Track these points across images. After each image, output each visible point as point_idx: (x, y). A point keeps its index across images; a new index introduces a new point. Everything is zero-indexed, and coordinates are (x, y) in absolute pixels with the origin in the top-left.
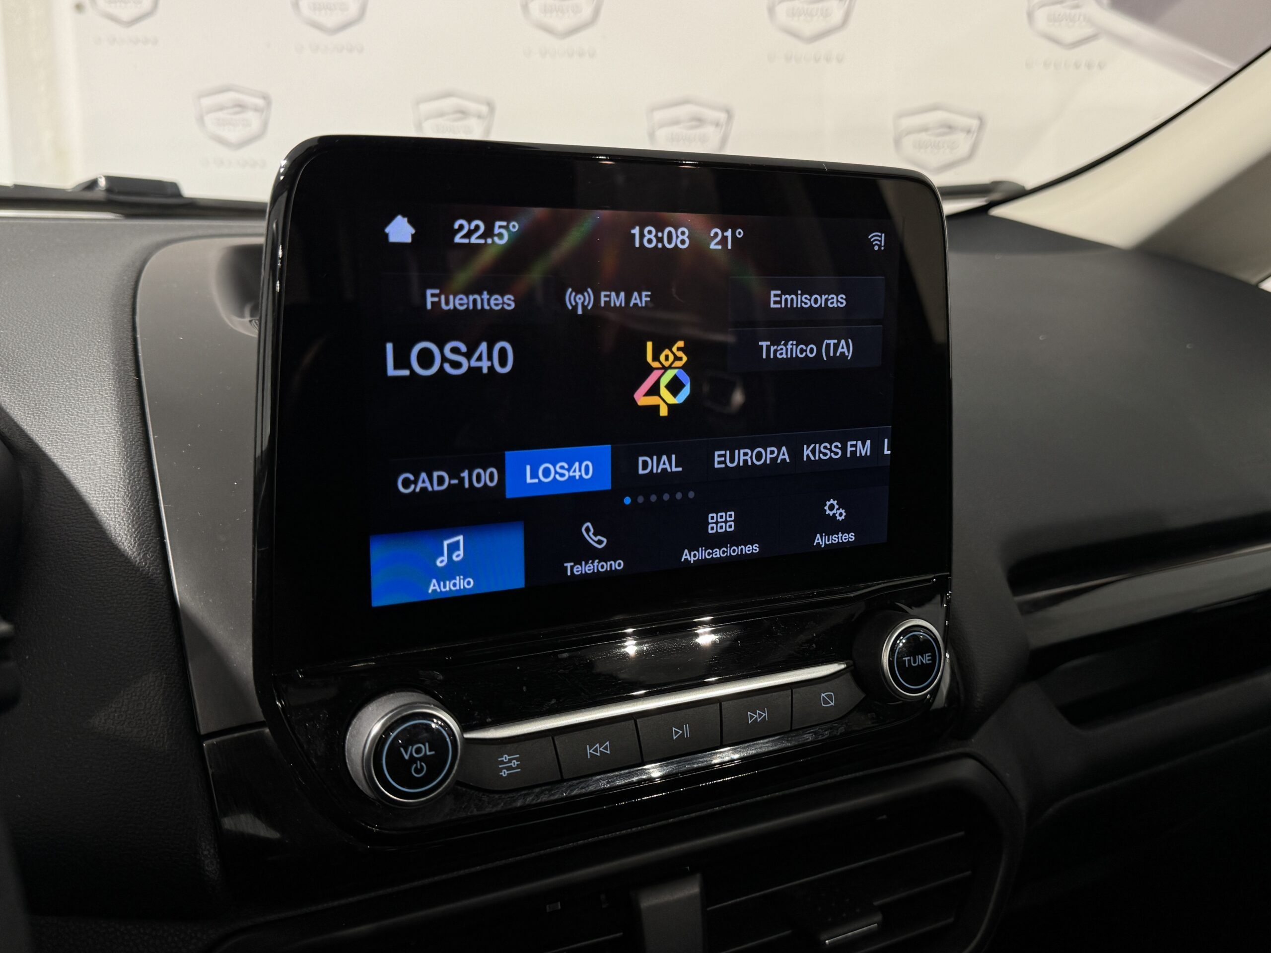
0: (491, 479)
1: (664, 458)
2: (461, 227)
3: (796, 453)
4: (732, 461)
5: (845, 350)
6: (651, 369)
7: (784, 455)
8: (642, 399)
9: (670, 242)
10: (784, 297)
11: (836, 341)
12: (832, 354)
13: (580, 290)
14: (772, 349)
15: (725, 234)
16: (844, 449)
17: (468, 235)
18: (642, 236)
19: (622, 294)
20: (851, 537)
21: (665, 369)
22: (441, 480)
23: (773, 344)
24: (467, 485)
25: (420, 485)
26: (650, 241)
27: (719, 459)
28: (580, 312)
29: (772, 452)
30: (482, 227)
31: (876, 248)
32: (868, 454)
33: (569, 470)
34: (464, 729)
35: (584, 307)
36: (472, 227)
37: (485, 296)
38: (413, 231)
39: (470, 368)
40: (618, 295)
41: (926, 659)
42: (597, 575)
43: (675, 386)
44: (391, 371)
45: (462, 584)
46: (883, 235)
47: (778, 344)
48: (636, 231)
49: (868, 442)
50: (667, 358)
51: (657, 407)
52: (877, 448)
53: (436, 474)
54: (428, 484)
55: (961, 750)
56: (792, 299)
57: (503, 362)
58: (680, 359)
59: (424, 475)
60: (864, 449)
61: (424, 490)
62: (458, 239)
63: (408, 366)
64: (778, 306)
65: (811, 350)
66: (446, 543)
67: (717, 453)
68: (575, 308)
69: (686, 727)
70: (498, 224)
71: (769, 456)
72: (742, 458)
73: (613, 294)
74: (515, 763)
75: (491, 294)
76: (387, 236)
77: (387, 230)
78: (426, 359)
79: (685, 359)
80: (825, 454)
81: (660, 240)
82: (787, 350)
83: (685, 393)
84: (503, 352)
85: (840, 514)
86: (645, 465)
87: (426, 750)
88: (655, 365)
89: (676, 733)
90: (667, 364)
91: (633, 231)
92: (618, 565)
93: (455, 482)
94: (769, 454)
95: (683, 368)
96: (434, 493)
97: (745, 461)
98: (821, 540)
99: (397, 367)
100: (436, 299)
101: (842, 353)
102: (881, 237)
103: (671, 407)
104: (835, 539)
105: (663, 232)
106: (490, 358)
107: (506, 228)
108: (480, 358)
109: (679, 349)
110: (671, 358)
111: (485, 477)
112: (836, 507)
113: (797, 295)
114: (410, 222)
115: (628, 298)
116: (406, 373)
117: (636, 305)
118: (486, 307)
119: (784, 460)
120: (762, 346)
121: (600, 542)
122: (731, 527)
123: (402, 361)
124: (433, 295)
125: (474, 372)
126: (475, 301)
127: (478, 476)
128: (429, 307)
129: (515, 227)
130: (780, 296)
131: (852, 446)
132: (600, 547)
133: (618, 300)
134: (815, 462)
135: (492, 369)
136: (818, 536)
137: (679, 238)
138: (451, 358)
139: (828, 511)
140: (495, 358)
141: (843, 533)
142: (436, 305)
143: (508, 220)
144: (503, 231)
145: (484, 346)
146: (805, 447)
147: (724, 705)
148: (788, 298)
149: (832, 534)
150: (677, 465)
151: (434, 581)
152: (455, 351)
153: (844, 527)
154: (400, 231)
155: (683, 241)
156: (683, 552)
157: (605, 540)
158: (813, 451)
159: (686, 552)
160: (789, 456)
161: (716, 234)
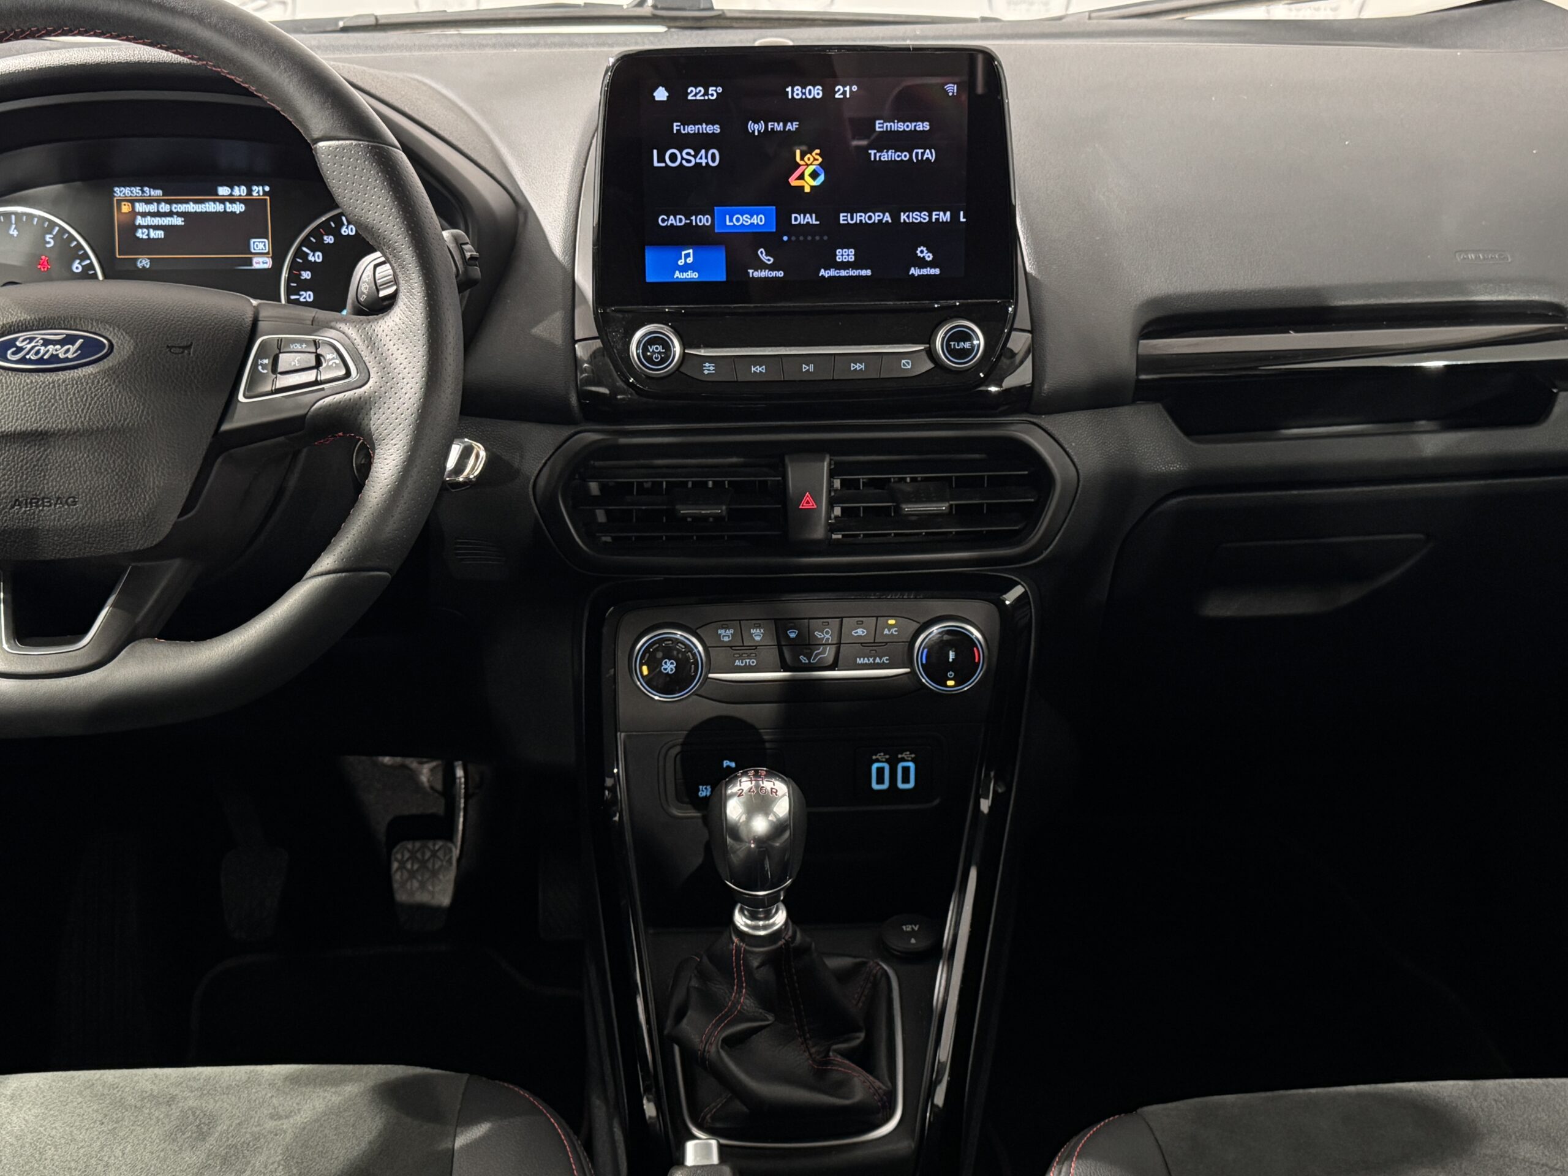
0: (707, 222)
1: (808, 215)
2: (692, 91)
3: (896, 217)
4: (852, 219)
5: (930, 156)
6: (799, 166)
7: (887, 218)
8: (794, 182)
9: (810, 94)
10: (885, 125)
11: (922, 150)
12: (920, 158)
13: (756, 122)
14: (878, 155)
15: (845, 89)
16: (930, 216)
17: (695, 95)
18: (793, 92)
19: (781, 124)
20: (937, 271)
21: (807, 165)
22: (681, 220)
23: (878, 152)
24: (694, 224)
25: (670, 222)
26: (798, 95)
27: (843, 218)
28: (756, 134)
29: (879, 216)
30: (703, 91)
31: (950, 94)
32: (949, 220)
33: (750, 219)
35: (759, 131)
36: (697, 91)
37: (704, 125)
38: (667, 94)
39: (696, 163)
40: (778, 125)
41: (968, 345)
42: (766, 279)
43: (814, 175)
44: (656, 164)
45: (692, 275)
46: (956, 86)
47: (882, 152)
48: (789, 89)
49: (948, 213)
50: (809, 159)
51: (803, 187)
52: (955, 217)
53: (678, 217)
54: (674, 222)
56: (891, 126)
57: (713, 160)
58: (817, 160)
59: (672, 217)
60: (945, 217)
61: (672, 224)
62: (690, 97)
63: (664, 161)
64: (881, 130)
65: (905, 156)
66: (683, 253)
67: (842, 215)
68: (754, 131)
69: (812, 367)
70: (711, 89)
71: (877, 218)
72: (859, 218)
73: (776, 124)
74: (712, 368)
75: (707, 124)
76: (654, 97)
77: (654, 94)
78: (673, 158)
79: (820, 160)
80: (917, 219)
81: (804, 94)
82: (888, 156)
83: (821, 179)
84: (713, 155)
85: (929, 257)
86: (796, 219)
87: (660, 348)
88: (802, 163)
89: (804, 367)
90: (809, 163)
91: (787, 90)
92: (780, 274)
93: (688, 221)
94: (876, 217)
95: (820, 165)
96: (677, 226)
97: (861, 221)
98: (914, 272)
99: (659, 162)
100: (678, 128)
101: (928, 158)
102: (952, 88)
103: (812, 187)
104: (925, 271)
105: (805, 89)
106: (706, 158)
107: (716, 91)
108: (701, 158)
109: (817, 154)
110: (812, 159)
111: (704, 220)
112: (925, 252)
113: (894, 123)
114: (666, 90)
115: (785, 126)
116: (663, 165)
117: (789, 130)
118: (705, 132)
119: (887, 221)
120: (870, 154)
121: (769, 260)
122: (852, 259)
123: (661, 159)
124: (677, 126)
125: (698, 165)
126: (699, 128)
127: (700, 219)
128: (675, 132)
129: (720, 90)
130: (882, 124)
131: (936, 215)
132: (769, 263)
133: (779, 127)
134: (909, 223)
135: (707, 163)
136: (913, 269)
137: (816, 92)
138: (686, 158)
139: (919, 254)
140: (709, 158)
141: (931, 268)
142: (679, 131)
143: (717, 87)
144: (714, 92)
145: (703, 152)
146: (902, 214)
147: (836, 357)
148: (889, 124)
149: (923, 268)
150: (816, 220)
151: (677, 272)
152: (688, 154)
153: (931, 264)
154: (661, 94)
155: (818, 94)
156: (820, 270)
157: (772, 260)
158: (908, 217)
159: (822, 270)
160: (892, 219)
161: (839, 90)
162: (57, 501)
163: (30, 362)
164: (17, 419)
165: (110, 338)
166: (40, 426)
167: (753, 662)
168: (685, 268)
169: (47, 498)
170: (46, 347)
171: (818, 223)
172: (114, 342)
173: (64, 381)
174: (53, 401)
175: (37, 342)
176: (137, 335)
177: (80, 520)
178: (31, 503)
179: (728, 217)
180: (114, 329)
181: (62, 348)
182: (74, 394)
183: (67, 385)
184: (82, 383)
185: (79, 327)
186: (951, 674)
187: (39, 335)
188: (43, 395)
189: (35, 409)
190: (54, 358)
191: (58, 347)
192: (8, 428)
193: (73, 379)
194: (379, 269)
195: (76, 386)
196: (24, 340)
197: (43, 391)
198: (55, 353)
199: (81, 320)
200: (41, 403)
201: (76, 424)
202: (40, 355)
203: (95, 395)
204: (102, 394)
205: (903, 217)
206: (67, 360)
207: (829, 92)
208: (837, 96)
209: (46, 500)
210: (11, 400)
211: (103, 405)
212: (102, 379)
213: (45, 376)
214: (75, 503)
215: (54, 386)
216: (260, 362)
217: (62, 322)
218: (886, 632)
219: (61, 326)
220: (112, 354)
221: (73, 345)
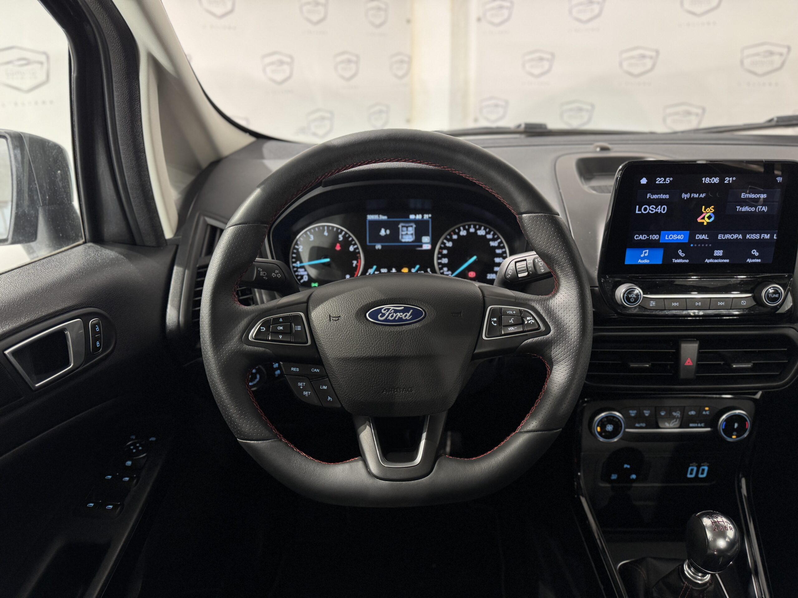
2: (658, 180)
3: (744, 236)
4: (724, 237)
6: (703, 213)
8: (699, 220)
11: (761, 207)
12: (760, 210)
13: (686, 193)
14: (740, 208)
15: (730, 179)
16: (760, 236)
17: (660, 181)
18: (705, 180)
19: (698, 194)
20: (759, 261)
21: (707, 213)
22: (645, 237)
23: (741, 207)
24: (651, 238)
25: (640, 238)
26: (707, 181)
27: (720, 237)
28: (685, 199)
29: (737, 236)
30: (663, 179)
31: (779, 182)
32: (769, 238)
33: (677, 237)
34: (644, 294)
35: (687, 198)
36: (661, 179)
37: (662, 195)
38: (647, 181)
40: (696, 195)
41: (777, 296)
42: (681, 263)
43: (709, 217)
44: (637, 212)
45: (646, 261)
46: (781, 178)
47: (743, 207)
48: (704, 179)
49: (769, 235)
50: (708, 210)
51: (703, 223)
52: (772, 237)
54: (641, 238)
55: (791, 326)
56: (748, 196)
58: (712, 210)
59: (641, 236)
60: (767, 236)
61: (641, 239)
62: (657, 182)
63: (641, 211)
64: (744, 197)
65: (753, 209)
66: (644, 251)
67: (719, 235)
68: (684, 198)
69: (700, 303)
70: (667, 178)
71: (736, 237)
72: (727, 237)
73: (695, 194)
74: (654, 304)
75: (663, 195)
77: (641, 181)
78: (645, 209)
79: (713, 210)
80: (754, 237)
82: (745, 209)
83: (712, 219)
84: (664, 208)
85: (757, 254)
86: (698, 237)
87: (634, 296)
88: (705, 212)
89: (697, 304)
90: (708, 212)
91: (703, 179)
92: (687, 261)
93: (648, 237)
94: (735, 236)
95: (713, 213)
96: (643, 240)
97: (728, 238)
98: (749, 261)
99: (639, 211)
100: (650, 196)
101: (763, 210)
102: (781, 179)
103: (708, 223)
104: (754, 261)
105: (711, 179)
106: (661, 209)
107: (669, 179)
108: (658, 209)
109: (712, 208)
110: (709, 210)
111: (656, 237)
112: (756, 252)
113: (750, 194)
114: (646, 179)
115: (699, 195)
117: (701, 197)
118: (662, 198)
119: (740, 238)
120: (737, 208)
121: (683, 255)
122: (721, 255)
124: (649, 195)
125: (656, 212)
126: (659, 196)
127: (654, 237)
128: (648, 198)
129: (671, 179)
130: (745, 195)
131: (763, 236)
132: (683, 256)
133: (696, 196)
134: (750, 239)
135: (661, 212)
136: (748, 259)
137: (716, 180)
138: (651, 209)
139: (753, 253)
140: (662, 210)
141: (757, 259)
142: (650, 197)
143: (670, 178)
144: (668, 180)
145: (660, 207)
146: (747, 235)
147: (712, 299)
148: (748, 195)
149: (753, 259)
150: (707, 237)
151: (640, 260)
152: (653, 208)
153: (757, 258)
154: (644, 181)
155: (717, 181)
156: (706, 259)
157: (684, 255)
158: (750, 236)
159: (707, 260)
160: (742, 237)
161: (727, 179)
162: (404, 389)
163: (389, 321)
164: (386, 350)
165: (424, 309)
166: (397, 354)
167: (644, 425)
168: (643, 259)
169: (399, 388)
170: (396, 314)
171: (708, 238)
172: (426, 311)
173: (406, 331)
174: (402, 341)
175: (391, 311)
176: (437, 307)
177: (414, 399)
178: (391, 390)
179: (666, 236)
180: (426, 305)
181: (403, 314)
182: (411, 337)
183: (408, 333)
184: (415, 332)
185: (409, 303)
186: (735, 433)
187: (391, 307)
188: (397, 338)
189: (394, 345)
190: (400, 319)
191: (402, 314)
192: (382, 355)
193: (410, 330)
194: (517, 264)
195: (412, 334)
196: (385, 310)
197: (397, 336)
198: (400, 317)
199: (410, 300)
200: (396, 342)
201: (413, 353)
202: (393, 318)
203: (421, 338)
204: (424, 338)
205: (748, 236)
206: (406, 320)
207: (722, 180)
208: (726, 182)
209: (398, 389)
210: (382, 340)
212: (424, 330)
213: (397, 328)
214: (411, 391)
215: (402, 333)
216: (492, 319)
217: (401, 300)
218: (704, 413)
219: (401, 302)
220: (426, 317)
221: (408, 313)
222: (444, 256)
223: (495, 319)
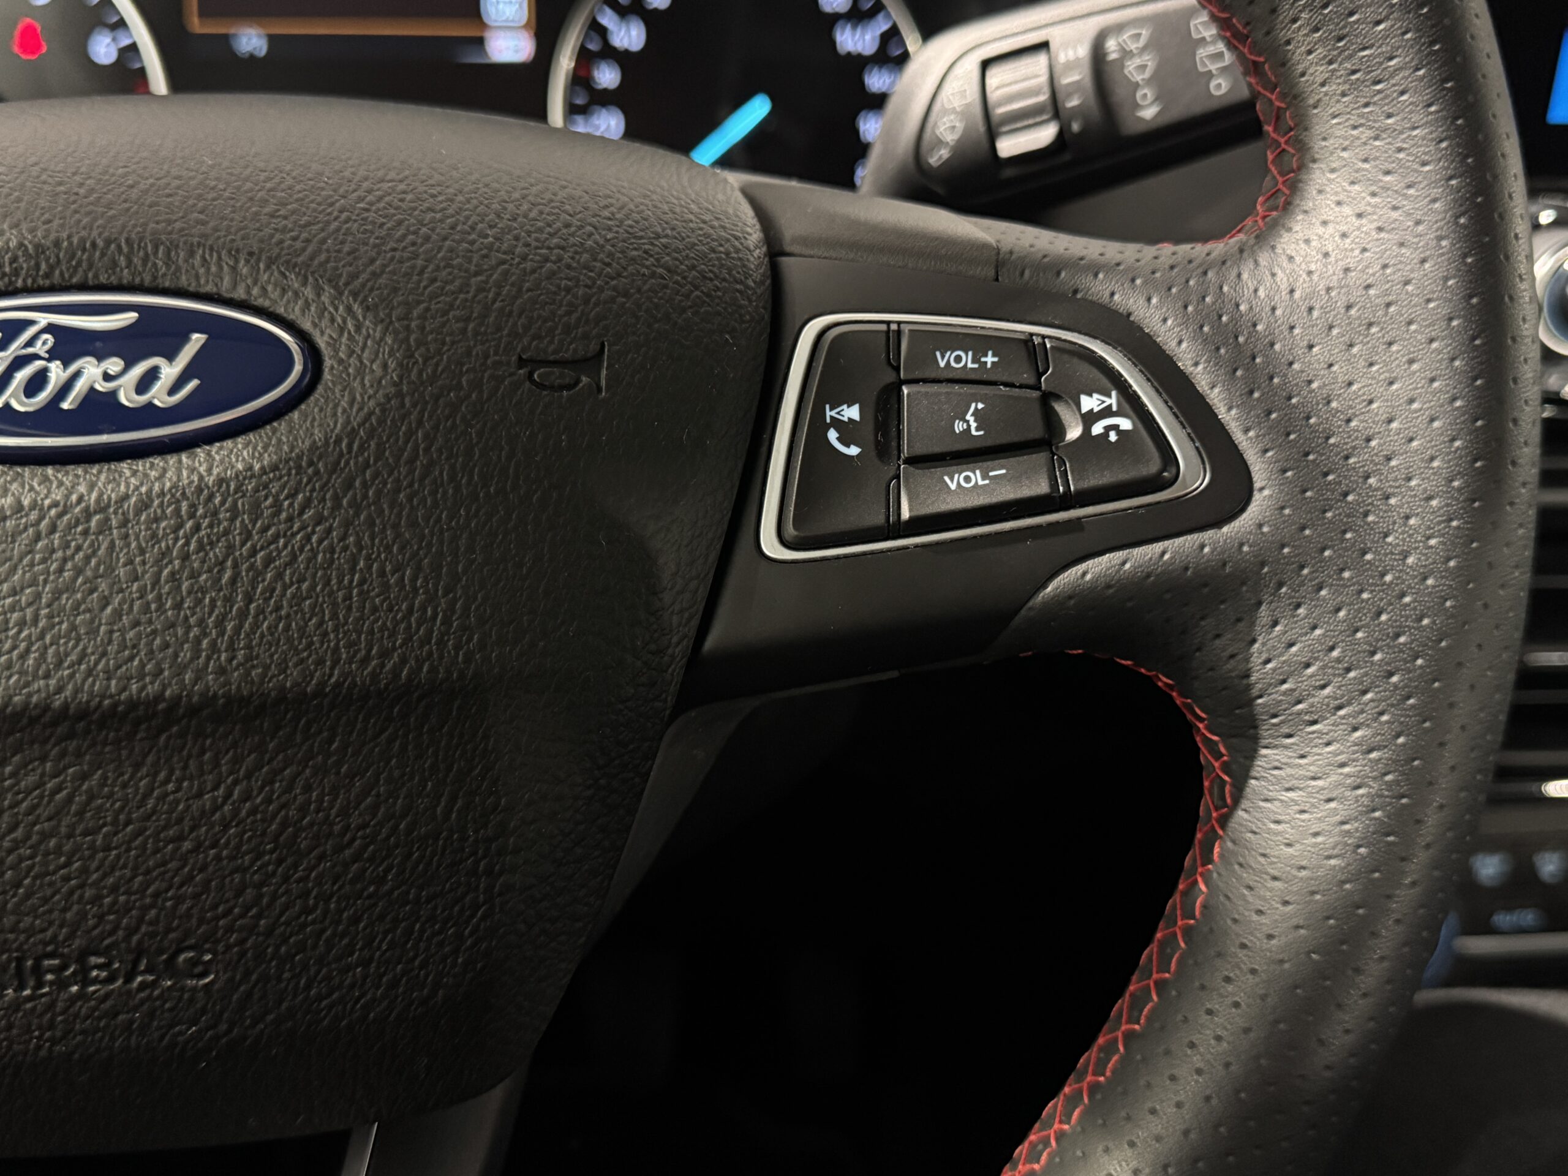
162: (136, 963)
165: (306, 325)
166: (60, 690)
169: (97, 954)
170: (66, 365)
172: (321, 342)
173: (144, 504)
174: (103, 586)
175: (30, 343)
176: (406, 317)
177: (223, 1027)
180: (318, 293)
181: (129, 365)
182: (185, 557)
183: (157, 520)
184: (215, 513)
187: (38, 310)
188: (65, 560)
189: (36, 620)
190: (101, 408)
191: (114, 365)
193: (177, 494)
194: (997, 77)
195: (189, 524)
197: (66, 546)
198: (101, 386)
199: (191, 254)
200: (57, 594)
201: (199, 676)
202: (43, 396)
203: (268, 561)
204: (294, 557)
206: (150, 415)
209: (94, 960)
211: (299, 599)
212: (292, 496)
213: (67, 481)
215: (105, 523)
216: (830, 413)
217: (122, 261)
219: (126, 276)
220: (320, 389)
221: (170, 357)
222: (602, 99)
223: (852, 413)
